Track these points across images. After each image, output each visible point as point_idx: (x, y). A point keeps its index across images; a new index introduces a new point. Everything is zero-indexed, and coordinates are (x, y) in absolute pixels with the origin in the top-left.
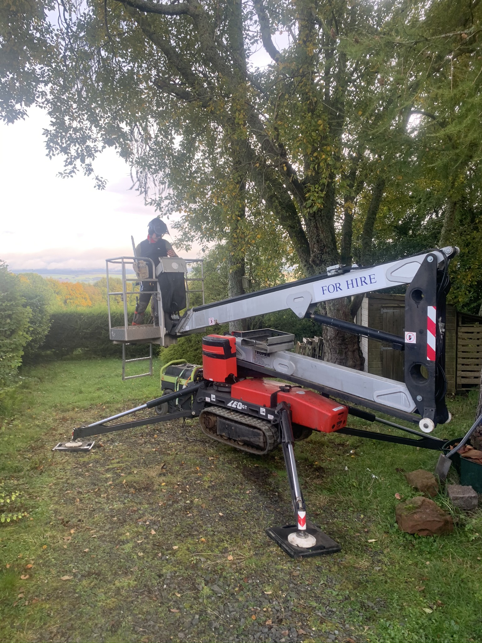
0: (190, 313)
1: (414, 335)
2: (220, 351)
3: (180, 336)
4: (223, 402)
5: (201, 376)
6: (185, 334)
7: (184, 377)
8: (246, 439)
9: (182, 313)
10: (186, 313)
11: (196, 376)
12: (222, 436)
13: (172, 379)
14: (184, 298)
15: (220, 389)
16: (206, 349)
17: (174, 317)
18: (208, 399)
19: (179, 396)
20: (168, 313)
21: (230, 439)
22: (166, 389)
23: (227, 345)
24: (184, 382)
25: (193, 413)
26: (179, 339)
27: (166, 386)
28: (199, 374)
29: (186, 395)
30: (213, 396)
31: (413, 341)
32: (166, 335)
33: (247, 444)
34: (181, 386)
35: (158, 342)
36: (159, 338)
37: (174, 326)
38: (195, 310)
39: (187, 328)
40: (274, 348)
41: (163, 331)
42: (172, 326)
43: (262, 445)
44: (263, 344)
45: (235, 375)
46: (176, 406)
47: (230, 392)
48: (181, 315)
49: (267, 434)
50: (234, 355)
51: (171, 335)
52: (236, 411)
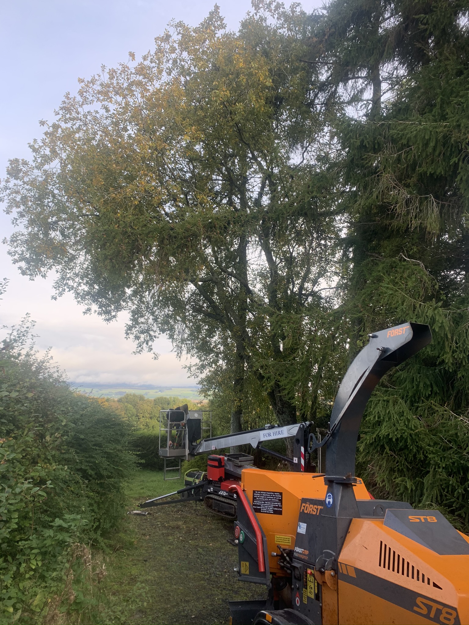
0: (203, 442)
1: (297, 459)
2: (216, 464)
3: (196, 455)
4: (216, 492)
5: (206, 478)
6: (199, 454)
7: (197, 478)
8: (227, 510)
9: (198, 441)
10: (200, 442)
11: (203, 478)
12: (215, 510)
13: (190, 479)
14: (200, 433)
15: (216, 485)
16: (210, 463)
17: (194, 444)
18: (209, 490)
19: (194, 488)
20: (191, 441)
21: (219, 511)
22: (187, 485)
23: (220, 461)
24: (197, 481)
25: (201, 498)
26: (196, 457)
27: (188, 483)
28: (205, 476)
29: (198, 488)
30: (212, 488)
31: (297, 462)
32: (189, 454)
33: (227, 513)
34: (195, 483)
35: (184, 458)
36: (185, 456)
37: (194, 449)
38: (205, 441)
39: (201, 451)
40: (243, 463)
41: (187, 451)
42: (192, 449)
43: (234, 513)
44: (237, 461)
45: (224, 477)
46: (192, 494)
47: (220, 487)
48: (198, 443)
49: (236, 507)
50: (223, 466)
51: (192, 454)
52: (223, 496)
